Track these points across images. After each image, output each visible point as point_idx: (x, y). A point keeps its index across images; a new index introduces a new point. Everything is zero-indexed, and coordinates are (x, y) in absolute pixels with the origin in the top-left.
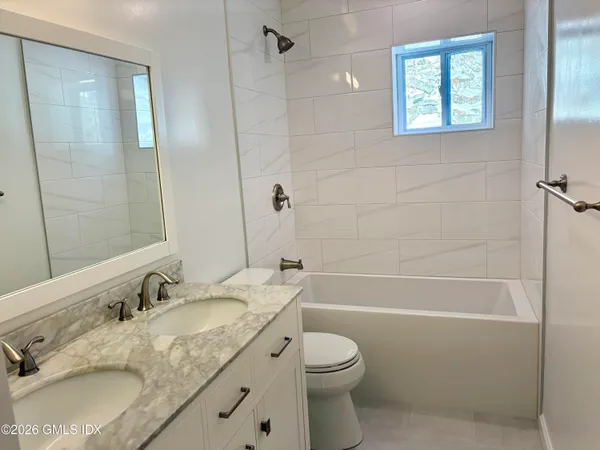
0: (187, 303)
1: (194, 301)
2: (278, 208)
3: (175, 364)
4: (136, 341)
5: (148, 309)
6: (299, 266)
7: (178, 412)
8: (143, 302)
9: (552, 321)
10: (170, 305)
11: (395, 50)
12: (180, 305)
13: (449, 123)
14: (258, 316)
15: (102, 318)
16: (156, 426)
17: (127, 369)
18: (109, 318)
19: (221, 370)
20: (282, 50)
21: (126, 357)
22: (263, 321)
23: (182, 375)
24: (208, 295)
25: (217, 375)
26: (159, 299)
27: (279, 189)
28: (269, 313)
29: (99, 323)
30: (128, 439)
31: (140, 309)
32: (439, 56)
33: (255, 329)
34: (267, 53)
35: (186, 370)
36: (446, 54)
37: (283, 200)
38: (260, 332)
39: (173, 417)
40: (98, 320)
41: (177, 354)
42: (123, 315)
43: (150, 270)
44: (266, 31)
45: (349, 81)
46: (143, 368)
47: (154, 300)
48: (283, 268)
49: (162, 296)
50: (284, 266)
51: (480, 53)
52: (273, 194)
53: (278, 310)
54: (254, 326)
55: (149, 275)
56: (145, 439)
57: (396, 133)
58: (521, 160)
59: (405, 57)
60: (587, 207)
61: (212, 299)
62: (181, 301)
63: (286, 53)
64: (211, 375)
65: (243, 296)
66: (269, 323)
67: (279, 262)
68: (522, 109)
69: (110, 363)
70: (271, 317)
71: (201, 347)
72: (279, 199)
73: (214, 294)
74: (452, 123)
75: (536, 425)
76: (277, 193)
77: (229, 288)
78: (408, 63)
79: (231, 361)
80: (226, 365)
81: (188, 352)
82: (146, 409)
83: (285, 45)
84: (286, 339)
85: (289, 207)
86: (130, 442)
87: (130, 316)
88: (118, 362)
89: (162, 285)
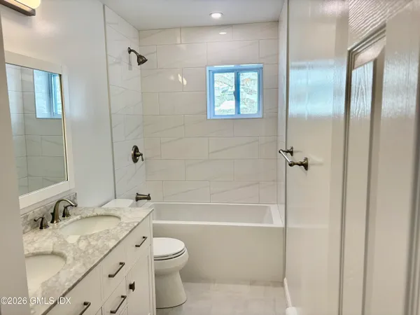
0: (82, 218)
1: (87, 217)
2: (135, 160)
3: (83, 249)
4: (56, 239)
5: (57, 222)
6: (148, 198)
7: (90, 270)
8: (54, 218)
9: (290, 225)
10: (71, 220)
11: (208, 69)
12: (77, 220)
13: (239, 113)
14: (128, 224)
15: (29, 227)
16: (80, 277)
17: (53, 254)
18: (33, 228)
19: (111, 251)
20: (140, 63)
21: (51, 247)
22: (132, 226)
23: (88, 254)
24: (95, 214)
25: (109, 252)
26: (64, 216)
27: (136, 149)
28: (134, 222)
29: (28, 230)
30: (65, 283)
31: (52, 222)
32: (233, 73)
33: (127, 230)
34: (130, 64)
35: (90, 251)
36: (238, 73)
37: (139, 156)
38: (131, 232)
39: (88, 273)
40: (26, 228)
41: (83, 245)
42: (42, 226)
43: (59, 198)
44: (130, 51)
45: (180, 80)
46: (64, 252)
47: (60, 217)
48: (137, 199)
49: (65, 215)
50: (139, 198)
51: (256, 73)
52: (132, 152)
53: (140, 220)
54: (127, 228)
55: (59, 201)
56: (75, 282)
57: (208, 118)
58: (277, 136)
59: (214, 72)
60: (294, 164)
61: (97, 216)
62: (78, 217)
63: (142, 65)
64: (106, 253)
65: (117, 214)
66: (135, 227)
67: (135, 196)
68: (277, 107)
69: (42, 250)
70: (136, 224)
71: (97, 240)
72: (136, 155)
73: (99, 213)
74: (241, 113)
75: (282, 285)
76: (135, 152)
77: (108, 209)
78: (216, 75)
79: (115, 246)
80: (113, 248)
81: (89, 243)
82: (72, 270)
83: (141, 60)
84: (144, 237)
85: (143, 160)
86: (67, 284)
87: (47, 226)
88: (47, 250)
89: (66, 208)
